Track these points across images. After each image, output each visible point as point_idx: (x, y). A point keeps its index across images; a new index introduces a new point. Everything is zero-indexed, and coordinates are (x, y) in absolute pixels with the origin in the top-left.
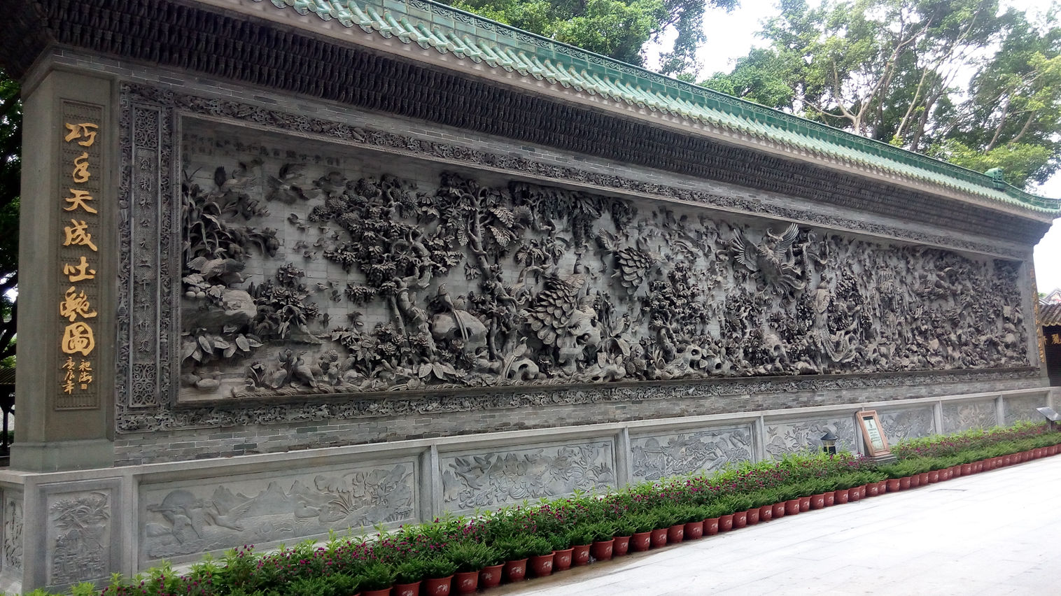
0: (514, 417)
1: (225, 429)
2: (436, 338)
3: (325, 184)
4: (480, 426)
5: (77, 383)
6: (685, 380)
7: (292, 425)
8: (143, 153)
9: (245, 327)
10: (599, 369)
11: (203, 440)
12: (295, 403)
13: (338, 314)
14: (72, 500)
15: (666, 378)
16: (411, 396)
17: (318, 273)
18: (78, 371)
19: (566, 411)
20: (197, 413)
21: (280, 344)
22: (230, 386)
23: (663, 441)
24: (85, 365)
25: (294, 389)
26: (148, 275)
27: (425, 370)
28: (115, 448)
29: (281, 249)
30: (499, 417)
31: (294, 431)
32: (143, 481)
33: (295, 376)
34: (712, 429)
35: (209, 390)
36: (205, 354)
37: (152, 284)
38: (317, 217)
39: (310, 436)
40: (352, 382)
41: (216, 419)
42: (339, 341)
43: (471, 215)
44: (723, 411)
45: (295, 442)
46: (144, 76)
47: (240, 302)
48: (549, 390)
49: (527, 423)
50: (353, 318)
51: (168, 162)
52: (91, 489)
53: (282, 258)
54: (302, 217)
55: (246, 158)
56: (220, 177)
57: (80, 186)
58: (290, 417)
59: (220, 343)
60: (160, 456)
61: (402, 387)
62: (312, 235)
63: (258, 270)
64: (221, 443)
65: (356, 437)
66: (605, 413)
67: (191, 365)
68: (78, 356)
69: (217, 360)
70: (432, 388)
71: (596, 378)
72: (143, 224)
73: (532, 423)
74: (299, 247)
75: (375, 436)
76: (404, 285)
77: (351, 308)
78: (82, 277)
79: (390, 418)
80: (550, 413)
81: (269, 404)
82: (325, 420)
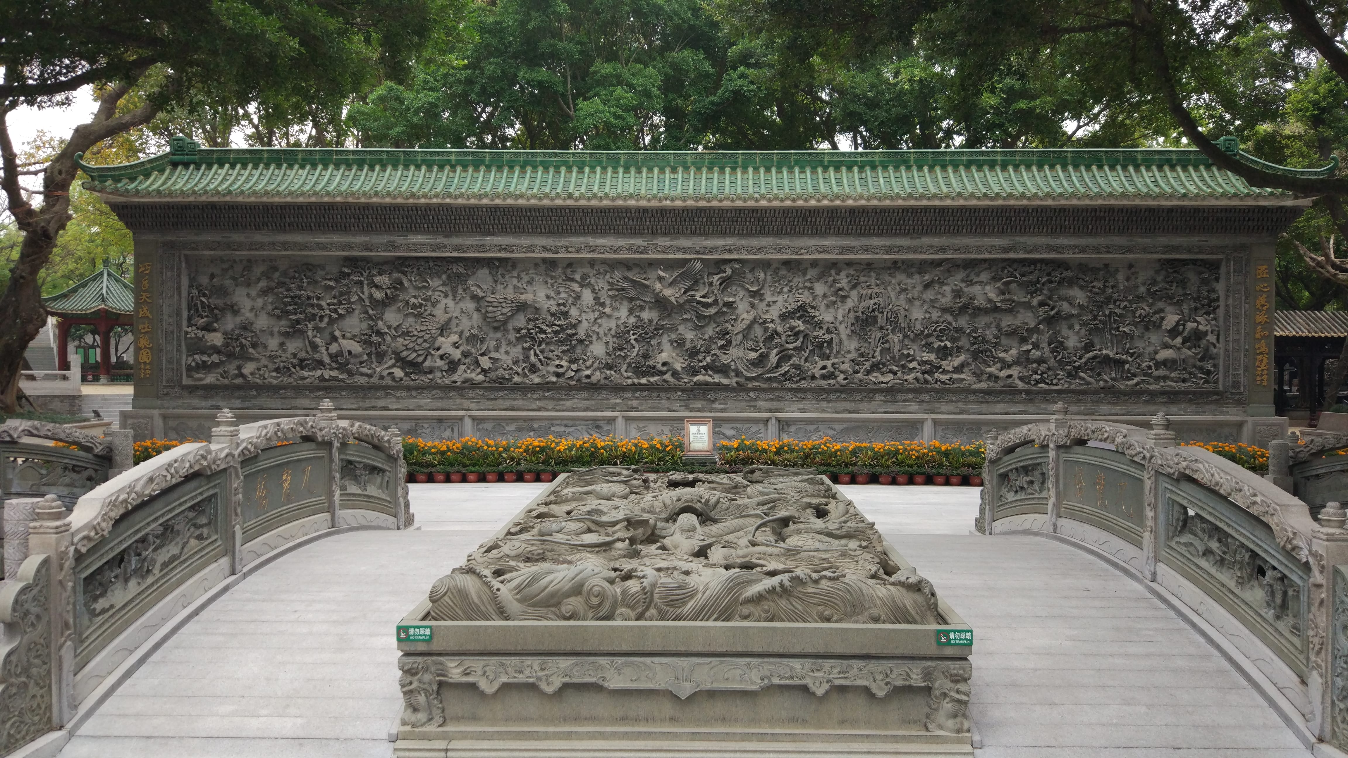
0: (381, 403)
1: (206, 398)
2: (331, 356)
3: (266, 275)
4: (353, 407)
5: (145, 375)
6: (544, 386)
7: (238, 398)
8: (169, 274)
9: (218, 351)
10: (459, 376)
11: (195, 402)
12: (239, 388)
13: (273, 343)
14: (136, 421)
15: (525, 384)
16: (306, 387)
17: (262, 322)
18: (145, 370)
19: (422, 402)
20: (192, 390)
21: (236, 358)
22: (210, 379)
23: (512, 427)
24: (148, 367)
25: (239, 381)
26: (171, 328)
27: (319, 373)
28: (159, 402)
29: (243, 311)
30: (368, 403)
31: (239, 401)
32: (165, 417)
33: (242, 375)
34: (565, 422)
35: (201, 379)
36: (197, 363)
37: (172, 332)
38: (264, 292)
39: (247, 404)
40: (272, 379)
41: (200, 393)
42: (270, 356)
43: (361, 283)
44: (587, 409)
45: (240, 406)
46: (170, 237)
47: (216, 339)
48: (409, 389)
49: (390, 407)
50: (282, 344)
51: (179, 276)
52: (143, 417)
53: (243, 315)
54: (254, 293)
55: (225, 266)
56: (212, 276)
57: (144, 291)
58: (236, 394)
59: (205, 358)
60: (178, 407)
61: (301, 382)
62: (260, 302)
63: (230, 323)
64: (204, 403)
65: (274, 406)
66: (460, 404)
67: (189, 368)
68: (145, 363)
69: (204, 367)
70: (322, 384)
71: (455, 382)
72: (169, 306)
73: (395, 407)
74: (252, 309)
75: (285, 407)
76: (310, 326)
77: (282, 339)
78: (146, 330)
79: (293, 398)
80: (411, 403)
81: (226, 387)
82: (255, 397)
